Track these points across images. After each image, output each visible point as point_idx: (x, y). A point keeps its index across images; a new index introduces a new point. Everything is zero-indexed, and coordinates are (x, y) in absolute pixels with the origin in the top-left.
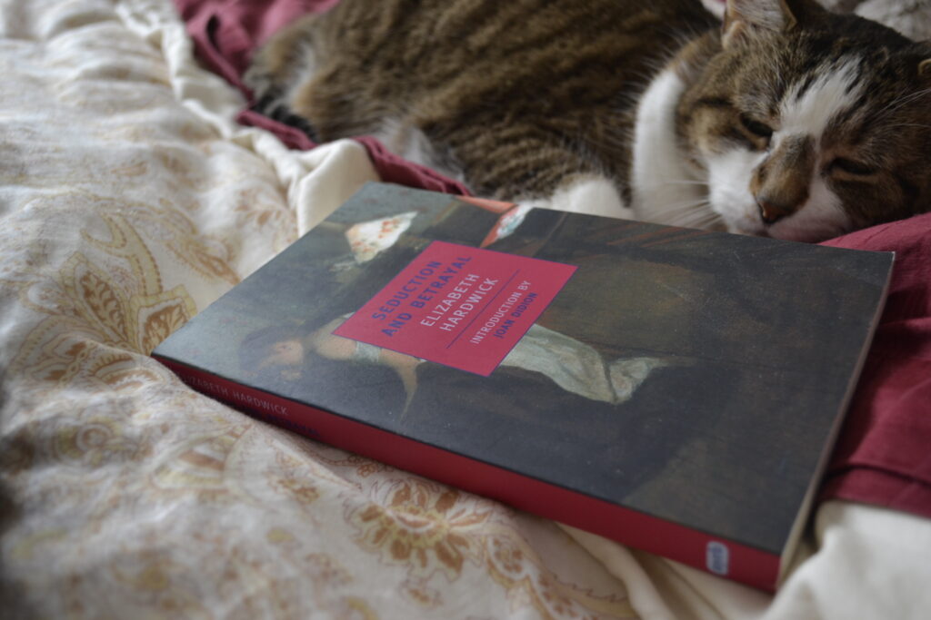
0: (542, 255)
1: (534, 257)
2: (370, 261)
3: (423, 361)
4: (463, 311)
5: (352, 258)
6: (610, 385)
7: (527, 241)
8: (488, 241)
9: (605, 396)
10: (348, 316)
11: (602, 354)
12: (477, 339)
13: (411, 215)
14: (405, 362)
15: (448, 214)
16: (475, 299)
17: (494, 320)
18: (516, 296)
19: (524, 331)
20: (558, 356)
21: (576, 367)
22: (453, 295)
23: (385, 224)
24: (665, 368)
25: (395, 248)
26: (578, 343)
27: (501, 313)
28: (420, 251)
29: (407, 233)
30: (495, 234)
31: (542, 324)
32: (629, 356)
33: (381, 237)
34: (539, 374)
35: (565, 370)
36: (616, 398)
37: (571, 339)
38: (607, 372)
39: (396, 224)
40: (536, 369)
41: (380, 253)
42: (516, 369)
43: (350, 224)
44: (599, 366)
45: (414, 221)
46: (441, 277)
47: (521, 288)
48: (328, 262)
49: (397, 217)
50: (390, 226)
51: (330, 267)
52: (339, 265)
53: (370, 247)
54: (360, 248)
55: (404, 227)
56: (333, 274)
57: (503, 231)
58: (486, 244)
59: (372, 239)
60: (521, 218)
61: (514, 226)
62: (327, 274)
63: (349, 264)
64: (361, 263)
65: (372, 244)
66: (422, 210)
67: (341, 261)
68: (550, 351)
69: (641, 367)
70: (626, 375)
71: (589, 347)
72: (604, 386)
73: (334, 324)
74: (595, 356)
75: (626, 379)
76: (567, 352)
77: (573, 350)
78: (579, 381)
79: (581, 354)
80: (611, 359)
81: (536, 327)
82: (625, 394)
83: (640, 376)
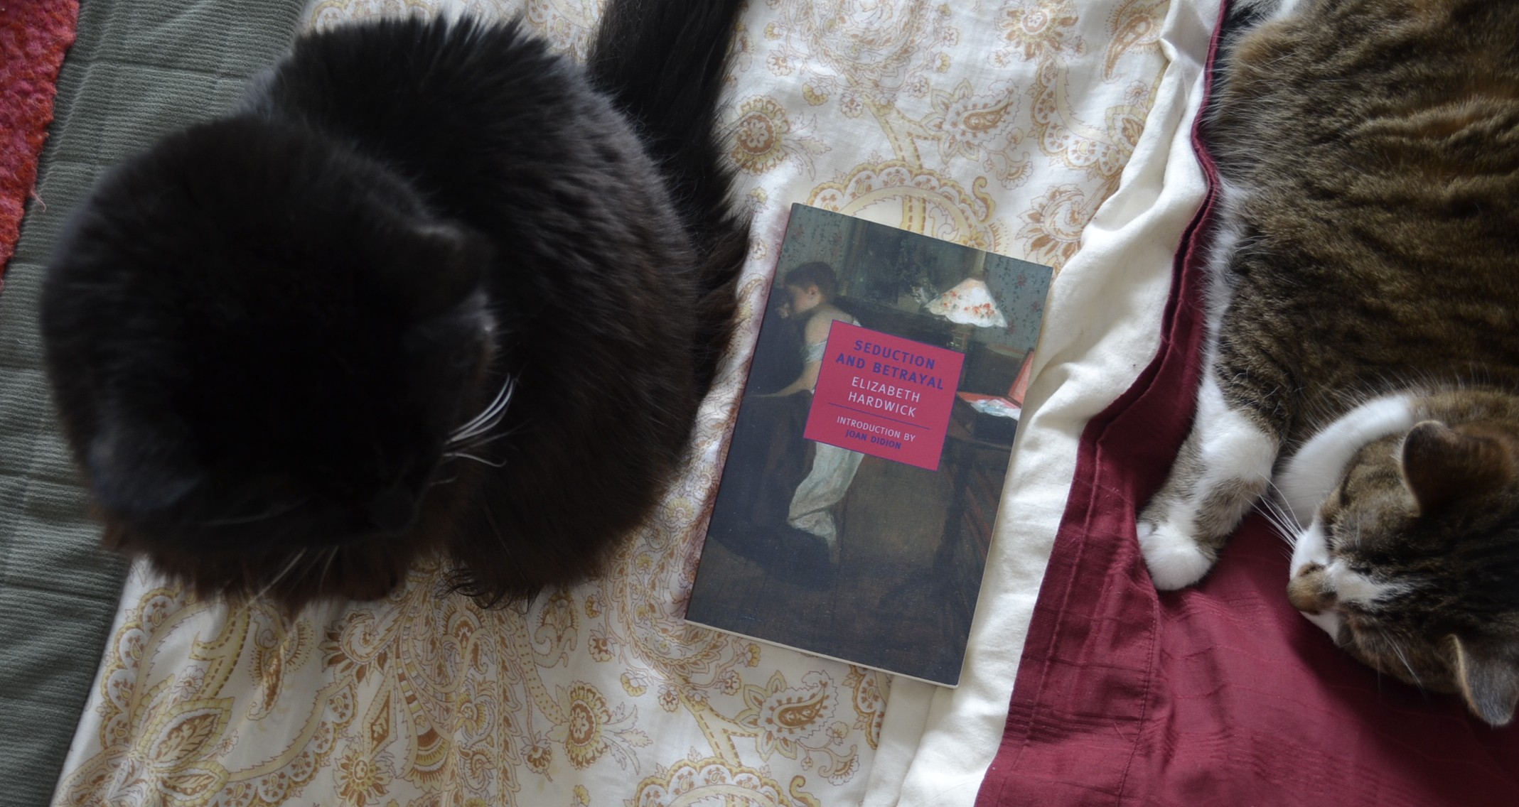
0: (950, 443)
1: (947, 436)
2: (931, 313)
3: (813, 392)
4: (874, 403)
5: (932, 297)
6: (805, 515)
7: (968, 426)
8: (967, 397)
9: (794, 511)
10: (856, 323)
11: (837, 504)
12: (843, 420)
13: (1002, 323)
14: (810, 380)
15: (1004, 352)
16: (889, 406)
17: (865, 426)
18: (898, 435)
19: (855, 449)
20: (831, 477)
21: (820, 490)
22: (891, 389)
23: (987, 306)
24: (827, 545)
25: (952, 325)
26: (847, 487)
27: (874, 429)
28: (949, 348)
29: (973, 329)
30: (976, 399)
31: (864, 459)
32: (836, 521)
34: (810, 468)
35: (817, 484)
36: (793, 519)
37: (850, 482)
38: (819, 510)
39: (988, 315)
40: (815, 465)
41: (942, 317)
42: (814, 453)
43: (984, 276)
44: (823, 505)
45: (995, 327)
46: (914, 374)
47: (907, 437)
48: (925, 280)
49: (997, 312)
50: (983, 311)
51: (918, 285)
52: (921, 290)
53: (950, 306)
54: (948, 299)
55: (984, 323)
56: (909, 291)
57: (981, 404)
58: (962, 395)
59: (962, 304)
60: (1003, 415)
61: (991, 411)
62: (909, 286)
63: (924, 298)
64: (927, 306)
65: (955, 306)
66: (1009, 331)
67: (927, 290)
68: (835, 471)
69: (826, 530)
70: (817, 522)
71: (843, 495)
72: (804, 511)
73: (843, 317)
74: (834, 500)
75: (813, 522)
76: (837, 481)
77: (839, 484)
78: (808, 494)
79: (834, 492)
80: (832, 510)
81: (861, 456)
82: (799, 524)
83: (817, 531)
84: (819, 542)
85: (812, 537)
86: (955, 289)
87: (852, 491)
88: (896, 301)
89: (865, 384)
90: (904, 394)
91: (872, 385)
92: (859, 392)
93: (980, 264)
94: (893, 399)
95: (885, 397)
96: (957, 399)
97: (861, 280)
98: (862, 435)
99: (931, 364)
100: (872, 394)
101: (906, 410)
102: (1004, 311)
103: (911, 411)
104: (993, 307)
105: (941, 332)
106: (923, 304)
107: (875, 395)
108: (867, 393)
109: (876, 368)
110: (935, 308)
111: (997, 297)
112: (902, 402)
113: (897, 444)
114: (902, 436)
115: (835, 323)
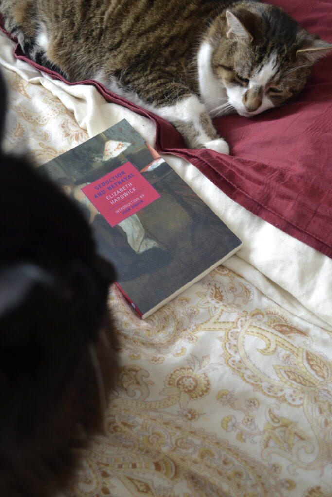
0: (155, 186)
1: (152, 185)
2: (107, 161)
3: (99, 213)
4: (120, 198)
5: (101, 157)
7: (154, 177)
8: (144, 170)
9: (136, 250)
10: (89, 184)
11: (145, 234)
12: (118, 211)
13: (129, 144)
14: (94, 211)
15: (139, 150)
16: (126, 194)
17: (126, 206)
18: (138, 199)
19: (130, 215)
20: (134, 229)
21: (136, 236)
22: (121, 190)
23: (119, 144)
24: (157, 248)
25: (116, 158)
26: (142, 227)
27: (129, 204)
28: (123, 164)
29: (123, 153)
30: (147, 168)
31: (137, 215)
32: (151, 239)
33: (115, 151)
34: (125, 233)
35: (133, 235)
36: (138, 252)
37: (141, 224)
38: (143, 241)
39: (123, 146)
40: (126, 231)
41: (111, 158)
42: (121, 228)
43: (109, 138)
44: (142, 238)
45: (129, 147)
46: (122, 180)
47: (141, 197)
48: (94, 155)
49: (124, 143)
50: (120, 146)
51: (94, 158)
52: (96, 158)
53: (110, 154)
54: (107, 153)
55: (124, 149)
56: (93, 162)
57: (150, 168)
58: (142, 171)
59: (112, 150)
60: (159, 165)
61: (155, 167)
62: (91, 160)
63: (99, 159)
64: (103, 160)
65: (111, 153)
66: (133, 144)
67: (98, 157)
68: (133, 226)
69: (151, 244)
70: (146, 245)
71: (144, 230)
72: (138, 246)
73: (83, 186)
74: (143, 234)
75: (145, 246)
76: (137, 228)
77: (139, 229)
78: (134, 241)
79: (140, 232)
80: (146, 237)
81: (135, 215)
82: (142, 251)
83: (149, 247)
84: (153, 249)
85: (150, 250)
86: (105, 149)
87: (144, 226)
88: (93, 168)
89: (112, 196)
90: (126, 187)
91: (114, 194)
92: (113, 199)
93: (104, 137)
94: (125, 191)
95: (122, 193)
96: (142, 174)
97: (76, 172)
98: (129, 209)
99: (123, 173)
100: (117, 196)
101: (132, 190)
102: (126, 141)
103: (134, 189)
104: (121, 143)
105: (115, 163)
106: (101, 161)
107: (118, 195)
108: (115, 197)
109: (109, 188)
110: (106, 159)
111: (119, 140)
112: (128, 190)
113: (141, 201)
114: (140, 198)
115: (83, 190)
